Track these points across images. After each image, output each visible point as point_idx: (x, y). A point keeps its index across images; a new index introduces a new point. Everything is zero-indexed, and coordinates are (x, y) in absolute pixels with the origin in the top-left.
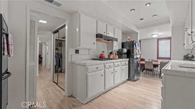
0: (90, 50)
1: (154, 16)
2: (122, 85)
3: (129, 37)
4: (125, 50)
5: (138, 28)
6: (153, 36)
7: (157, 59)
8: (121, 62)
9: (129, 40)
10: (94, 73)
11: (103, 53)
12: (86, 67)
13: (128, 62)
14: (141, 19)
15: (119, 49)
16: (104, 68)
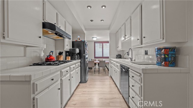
0: (28, 48)
1: (101, 20)
2: (76, 90)
3: (79, 37)
4: (77, 51)
5: (86, 29)
6: (93, 39)
7: (95, 58)
8: (75, 64)
9: (79, 39)
10: (47, 90)
11: (51, 54)
12: (32, 82)
13: (80, 63)
14: (92, 21)
15: (70, 49)
16: (61, 76)
